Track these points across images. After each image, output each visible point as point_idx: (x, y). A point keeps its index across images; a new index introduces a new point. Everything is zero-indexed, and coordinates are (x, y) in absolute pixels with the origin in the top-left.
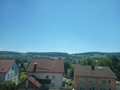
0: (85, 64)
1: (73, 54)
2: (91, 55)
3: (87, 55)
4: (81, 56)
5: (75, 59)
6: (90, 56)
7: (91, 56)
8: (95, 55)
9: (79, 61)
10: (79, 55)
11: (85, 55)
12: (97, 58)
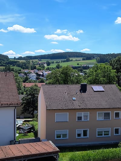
0: (58, 80)
1: (20, 58)
2: (63, 60)
3: (55, 61)
4: (40, 62)
5: (26, 71)
6: (62, 62)
7: (64, 62)
8: (74, 59)
9: (37, 74)
10: (37, 60)
11: (50, 61)
12: (77, 66)
